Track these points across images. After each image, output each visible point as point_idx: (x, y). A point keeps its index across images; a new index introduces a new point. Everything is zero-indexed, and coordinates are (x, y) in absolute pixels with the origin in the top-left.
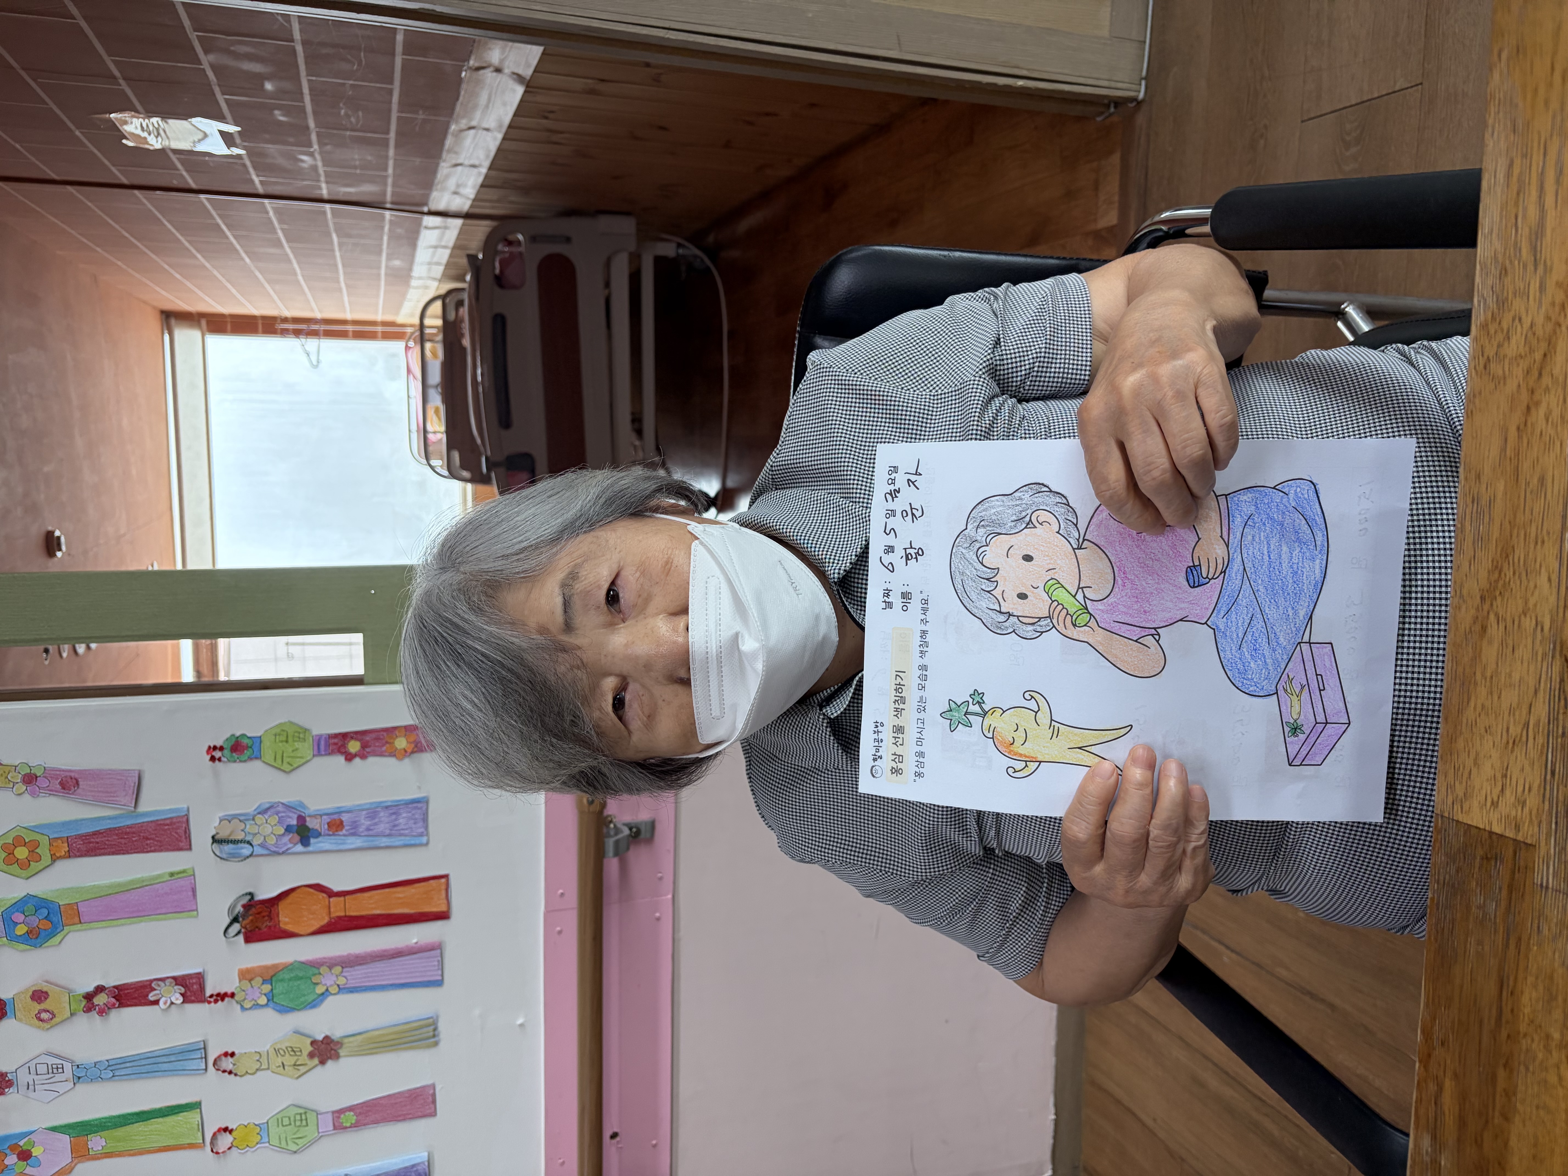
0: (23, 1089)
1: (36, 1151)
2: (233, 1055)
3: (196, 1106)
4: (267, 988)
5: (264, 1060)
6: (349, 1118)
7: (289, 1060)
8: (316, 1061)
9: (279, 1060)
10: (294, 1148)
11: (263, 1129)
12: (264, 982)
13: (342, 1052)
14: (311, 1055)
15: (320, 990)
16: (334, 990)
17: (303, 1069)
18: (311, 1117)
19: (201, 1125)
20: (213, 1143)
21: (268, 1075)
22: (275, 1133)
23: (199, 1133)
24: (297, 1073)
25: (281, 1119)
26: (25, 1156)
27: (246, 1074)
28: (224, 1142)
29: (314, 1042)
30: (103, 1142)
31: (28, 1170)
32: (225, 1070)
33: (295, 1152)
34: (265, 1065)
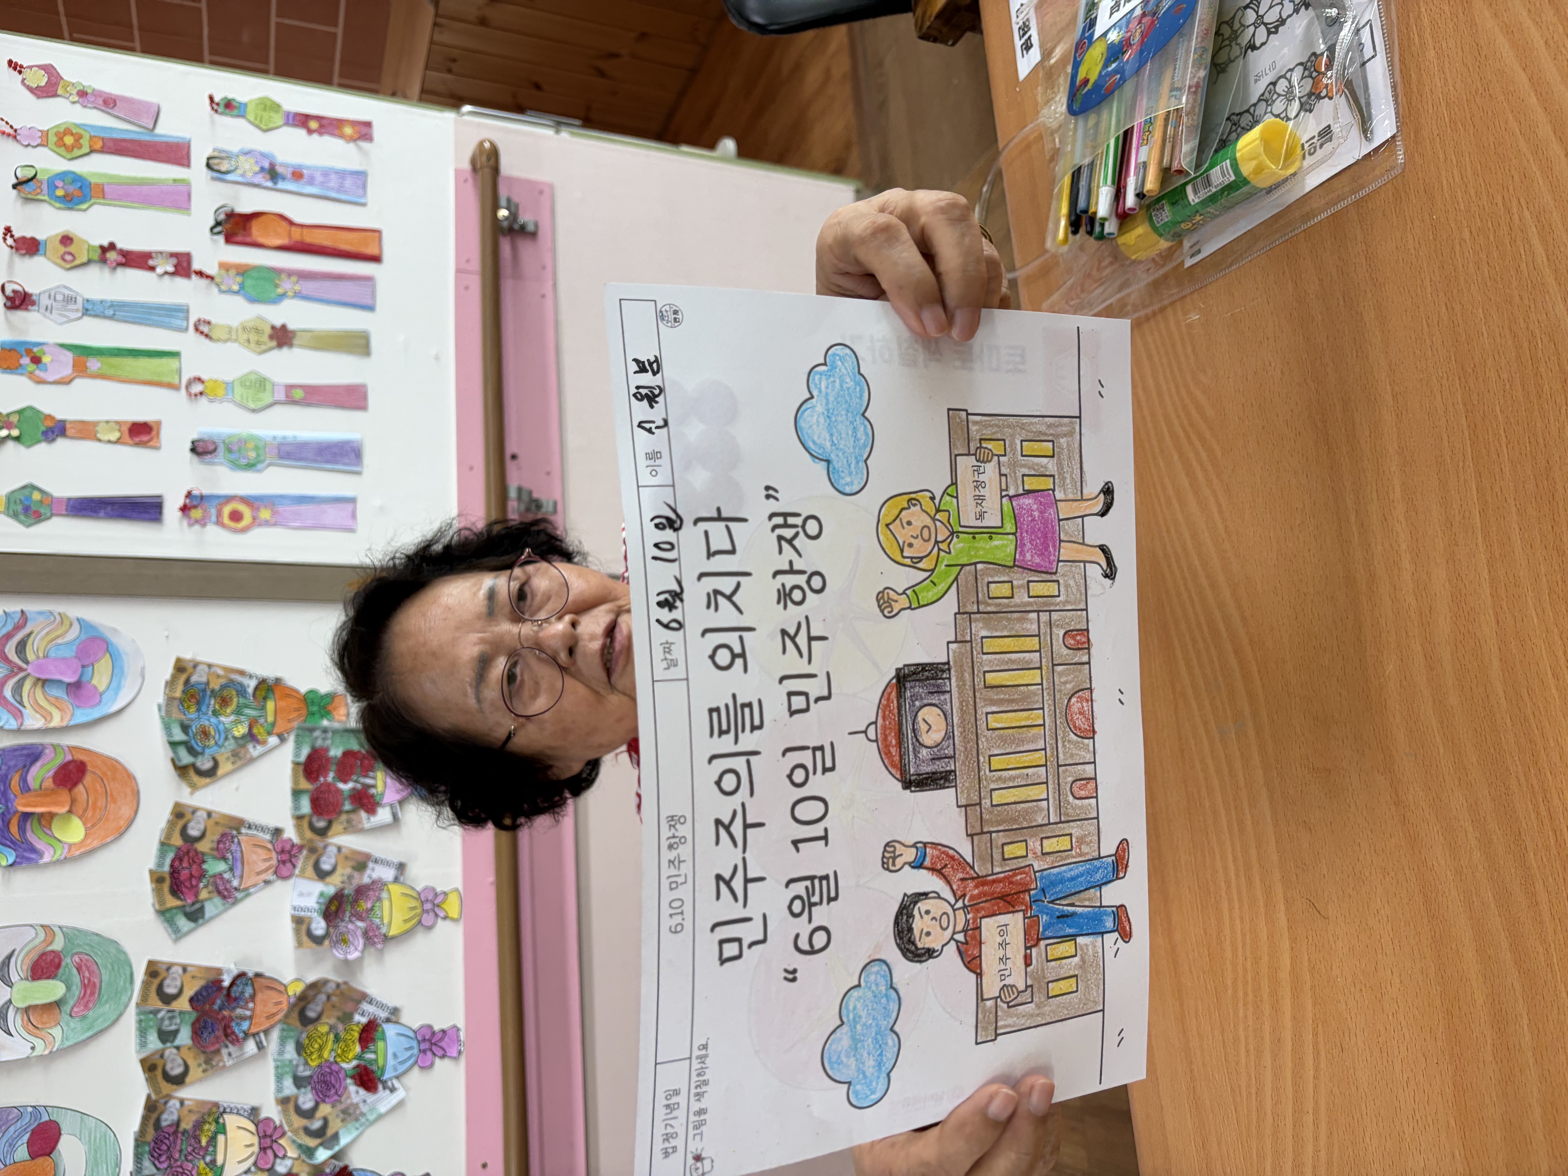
0: (42, 310)
1: (46, 359)
2: (209, 323)
3: (175, 355)
4: (239, 279)
5: (234, 333)
6: (298, 394)
7: (253, 337)
8: (274, 343)
9: (245, 336)
10: (252, 406)
11: (229, 386)
12: (238, 274)
13: (295, 342)
14: (271, 337)
15: (280, 291)
16: (290, 294)
17: (263, 347)
18: (269, 387)
19: (179, 372)
20: (188, 387)
21: (236, 345)
22: (238, 391)
23: (177, 377)
24: (259, 350)
25: (243, 382)
26: (36, 360)
27: (219, 340)
28: (197, 388)
29: (273, 328)
30: (99, 365)
31: (37, 372)
32: (202, 333)
33: (254, 411)
34: (234, 337)
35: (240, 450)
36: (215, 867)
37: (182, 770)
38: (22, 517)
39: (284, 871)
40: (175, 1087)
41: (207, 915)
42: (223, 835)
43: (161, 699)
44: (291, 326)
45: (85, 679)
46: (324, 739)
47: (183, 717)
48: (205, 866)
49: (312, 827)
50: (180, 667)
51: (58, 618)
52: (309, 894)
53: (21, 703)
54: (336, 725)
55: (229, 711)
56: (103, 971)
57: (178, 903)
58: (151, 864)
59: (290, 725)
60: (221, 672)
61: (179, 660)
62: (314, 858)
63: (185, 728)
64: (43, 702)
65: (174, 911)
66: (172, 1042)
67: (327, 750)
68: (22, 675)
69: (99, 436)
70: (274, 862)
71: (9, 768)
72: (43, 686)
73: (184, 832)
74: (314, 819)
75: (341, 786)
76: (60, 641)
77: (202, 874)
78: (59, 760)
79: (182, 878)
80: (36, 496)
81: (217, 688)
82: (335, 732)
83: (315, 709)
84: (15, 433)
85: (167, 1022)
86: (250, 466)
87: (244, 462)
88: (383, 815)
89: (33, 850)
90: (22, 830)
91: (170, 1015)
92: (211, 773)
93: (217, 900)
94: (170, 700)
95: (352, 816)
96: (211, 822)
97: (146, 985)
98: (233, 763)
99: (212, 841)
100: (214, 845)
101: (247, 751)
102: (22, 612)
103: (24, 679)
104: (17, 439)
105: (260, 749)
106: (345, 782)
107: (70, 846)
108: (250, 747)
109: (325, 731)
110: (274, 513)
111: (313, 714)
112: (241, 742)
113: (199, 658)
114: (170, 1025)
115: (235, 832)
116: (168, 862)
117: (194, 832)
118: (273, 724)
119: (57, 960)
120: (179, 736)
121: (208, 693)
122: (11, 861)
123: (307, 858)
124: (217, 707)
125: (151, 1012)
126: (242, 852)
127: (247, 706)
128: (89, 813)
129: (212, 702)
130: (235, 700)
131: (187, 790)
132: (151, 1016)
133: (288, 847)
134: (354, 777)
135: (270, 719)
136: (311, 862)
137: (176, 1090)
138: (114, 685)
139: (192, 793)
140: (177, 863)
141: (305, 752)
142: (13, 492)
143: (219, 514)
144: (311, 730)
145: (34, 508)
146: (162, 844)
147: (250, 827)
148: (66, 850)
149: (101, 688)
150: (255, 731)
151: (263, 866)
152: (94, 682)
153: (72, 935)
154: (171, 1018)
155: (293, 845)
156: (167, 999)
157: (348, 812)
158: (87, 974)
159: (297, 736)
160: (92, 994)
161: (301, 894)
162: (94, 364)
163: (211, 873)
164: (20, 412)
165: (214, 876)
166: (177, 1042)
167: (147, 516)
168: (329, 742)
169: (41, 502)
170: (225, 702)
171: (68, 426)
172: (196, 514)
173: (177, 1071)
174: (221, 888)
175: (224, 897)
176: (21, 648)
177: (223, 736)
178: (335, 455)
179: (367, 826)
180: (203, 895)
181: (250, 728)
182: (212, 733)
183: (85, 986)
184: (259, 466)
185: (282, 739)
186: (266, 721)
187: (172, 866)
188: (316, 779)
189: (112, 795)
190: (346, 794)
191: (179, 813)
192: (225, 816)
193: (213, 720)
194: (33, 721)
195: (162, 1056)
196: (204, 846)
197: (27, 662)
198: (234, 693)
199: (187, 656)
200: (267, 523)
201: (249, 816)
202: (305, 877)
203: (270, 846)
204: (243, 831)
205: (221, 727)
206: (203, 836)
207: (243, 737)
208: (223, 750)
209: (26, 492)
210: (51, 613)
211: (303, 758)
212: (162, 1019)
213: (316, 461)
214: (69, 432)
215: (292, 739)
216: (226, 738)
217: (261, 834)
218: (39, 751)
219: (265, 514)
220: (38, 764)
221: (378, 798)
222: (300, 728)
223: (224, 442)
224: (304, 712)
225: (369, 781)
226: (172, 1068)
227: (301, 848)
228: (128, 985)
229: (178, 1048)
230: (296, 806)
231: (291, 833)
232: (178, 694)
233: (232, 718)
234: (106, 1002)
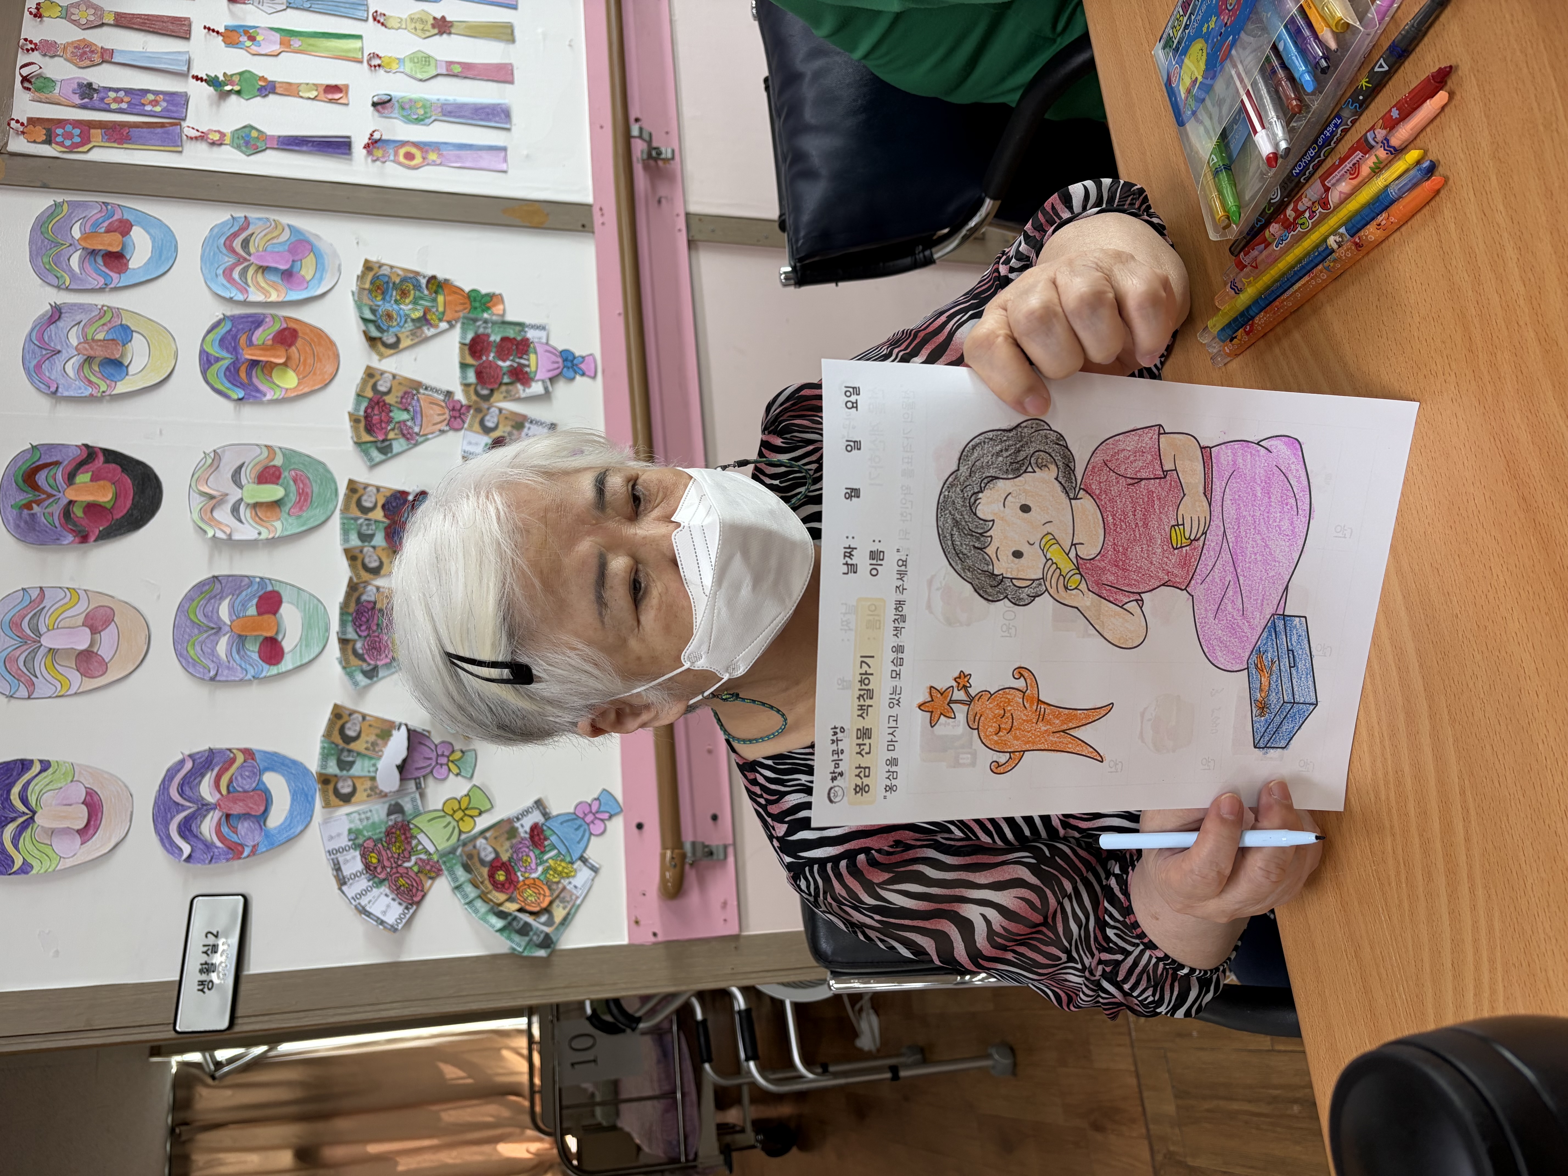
0: (256, 3)
1: (259, 38)
2: (384, 15)
3: (359, 37)
5: (404, 23)
6: (457, 69)
7: (419, 26)
8: (436, 31)
9: (413, 25)
10: (419, 76)
11: (400, 61)
13: (453, 31)
14: (433, 26)
17: (428, 34)
18: (433, 63)
19: (362, 50)
20: (369, 61)
21: (406, 31)
22: (408, 67)
23: (360, 53)
24: (424, 36)
25: (412, 58)
26: (252, 38)
27: (392, 28)
28: (376, 62)
29: (435, 18)
30: (300, 43)
31: (253, 47)
32: (379, 22)
33: (421, 80)
34: (404, 26)
35: (411, 108)
36: (400, 416)
37: (372, 341)
38: (244, 149)
39: (457, 423)
40: (371, 576)
41: (395, 451)
42: (405, 393)
43: (354, 288)
44: (448, 19)
45: (295, 270)
46: (485, 328)
47: (371, 303)
48: (391, 414)
49: (477, 393)
50: (368, 266)
51: (273, 224)
52: (477, 444)
53: (246, 283)
54: (494, 318)
55: (407, 301)
56: (314, 485)
57: (372, 439)
58: (350, 407)
59: (457, 315)
60: (400, 272)
61: (367, 261)
62: (479, 416)
63: (373, 311)
64: (263, 284)
65: (369, 445)
66: (370, 542)
67: (488, 336)
68: (246, 264)
69: (301, 94)
70: (447, 416)
71: (238, 330)
72: (263, 273)
73: (374, 387)
74: (479, 388)
75: (500, 363)
76: (275, 241)
77: (390, 420)
78: (277, 327)
79: (374, 422)
80: (254, 134)
81: (397, 281)
82: (494, 323)
83: (477, 304)
84: (237, 88)
85: (364, 528)
86: (419, 121)
87: (415, 117)
88: (537, 388)
89: (258, 390)
90: (249, 375)
91: (367, 522)
92: (394, 346)
93: (402, 441)
94: (361, 289)
95: (510, 387)
96: (396, 382)
97: (347, 498)
98: (412, 340)
99: (397, 397)
100: (399, 400)
101: (423, 332)
102: (245, 217)
103: (248, 267)
104: (238, 93)
105: (433, 331)
106: (504, 361)
107: (287, 389)
108: (425, 329)
109: (486, 322)
110: (440, 155)
111: (476, 308)
112: (418, 325)
113: (383, 261)
114: (368, 529)
115: (415, 392)
116: (363, 408)
117: (382, 388)
118: (444, 313)
119: (277, 473)
120: (369, 315)
121: (391, 285)
122: (241, 396)
123: (474, 416)
124: (398, 298)
125: (352, 519)
126: (421, 407)
127: (421, 298)
128: (301, 368)
129: (394, 293)
130: (412, 292)
131: (375, 357)
132: (352, 522)
133: (458, 407)
134: (511, 358)
135: (441, 309)
136: (478, 420)
137: (373, 579)
138: (318, 275)
139: (380, 360)
140: (369, 411)
141: (470, 336)
142: (237, 130)
143: (396, 154)
144: (475, 320)
145: (252, 143)
146: (358, 395)
147: (426, 389)
148: (283, 393)
149: (308, 278)
150: (429, 317)
151: (438, 419)
152: (303, 273)
153: (289, 455)
154: (368, 525)
155: (462, 406)
156: (365, 510)
157: (506, 384)
158: (301, 486)
159: (463, 324)
160: (306, 500)
161: (470, 443)
162: (296, 43)
163: (396, 420)
164: (241, 74)
165: (398, 422)
166: (373, 543)
167: (339, 151)
168: (489, 331)
169: (258, 138)
170: (404, 294)
171: (277, 85)
172: (378, 153)
173: (374, 564)
174: (405, 432)
175: (408, 439)
176: (245, 244)
177: (403, 320)
178: (488, 114)
179: (523, 395)
180: (391, 435)
181: (425, 314)
182: (395, 316)
183: (300, 494)
184: (428, 121)
185: (452, 326)
186: (437, 310)
187: (365, 412)
188: (480, 358)
189: (318, 356)
190: (505, 370)
191: (370, 374)
192: (406, 379)
193: (395, 306)
194: (255, 296)
195: (361, 551)
196: (390, 399)
197: (249, 254)
198: (412, 287)
199: (373, 258)
200: (434, 164)
201: (426, 381)
202: (472, 431)
203: (443, 404)
204: (422, 391)
205: (401, 312)
206: (389, 392)
207: (419, 319)
208: (403, 330)
209: (247, 130)
210: (267, 219)
211: (468, 341)
212: (361, 525)
213: (472, 119)
214: (278, 90)
215: (459, 325)
216: (406, 322)
217: (435, 395)
218: (261, 319)
219: (433, 156)
220: (261, 329)
221: (532, 375)
222: (465, 318)
223: (398, 101)
224: (468, 306)
225: (523, 361)
226: (370, 562)
227: (469, 407)
228: (333, 496)
229: (374, 547)
230: (464, 376)
231: (460, 396)
232: (367, 286)
233: (410, 306)
234: (316, 507)
